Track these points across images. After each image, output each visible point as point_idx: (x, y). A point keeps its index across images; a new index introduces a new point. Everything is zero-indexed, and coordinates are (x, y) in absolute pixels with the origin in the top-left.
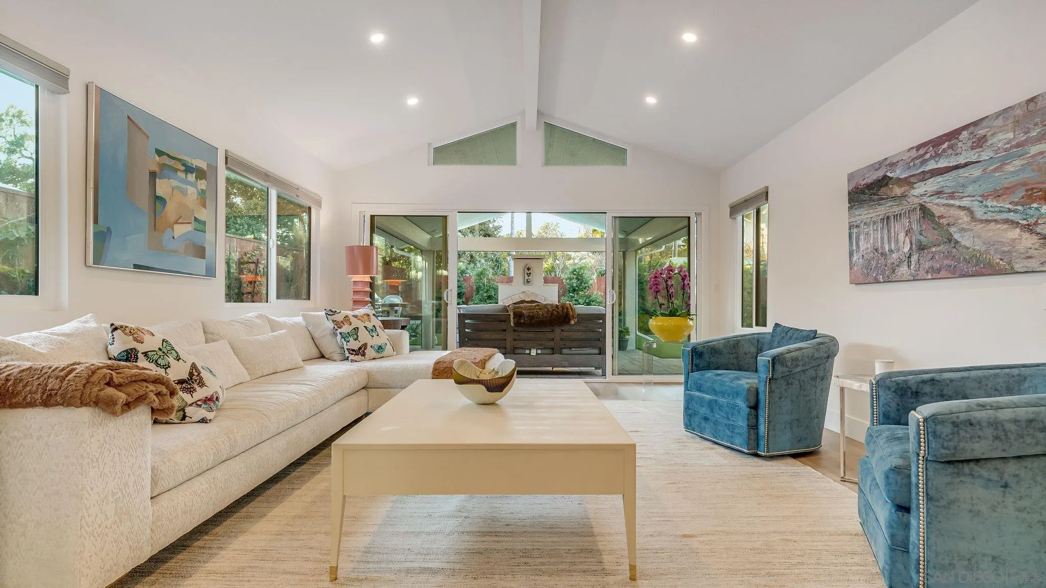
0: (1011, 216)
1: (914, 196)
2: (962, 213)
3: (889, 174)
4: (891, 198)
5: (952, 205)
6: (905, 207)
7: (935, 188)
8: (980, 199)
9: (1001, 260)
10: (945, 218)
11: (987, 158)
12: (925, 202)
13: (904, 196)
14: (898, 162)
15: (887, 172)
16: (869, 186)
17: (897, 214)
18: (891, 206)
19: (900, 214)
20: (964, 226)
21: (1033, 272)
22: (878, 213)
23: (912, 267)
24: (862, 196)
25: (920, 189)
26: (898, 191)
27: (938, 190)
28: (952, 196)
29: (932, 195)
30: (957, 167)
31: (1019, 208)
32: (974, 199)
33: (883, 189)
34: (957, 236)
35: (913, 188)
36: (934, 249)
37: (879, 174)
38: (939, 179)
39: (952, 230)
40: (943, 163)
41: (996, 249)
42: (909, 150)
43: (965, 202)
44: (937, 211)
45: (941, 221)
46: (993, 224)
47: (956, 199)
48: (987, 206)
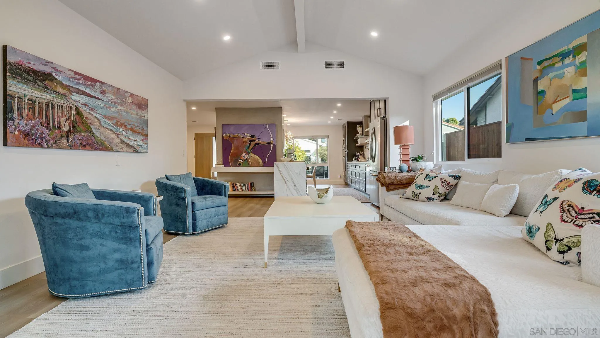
0: (112, 128)
1: (72, 99)
2: (97, 120)
3: (54, 74)
4: (56, 92)
5: (92, 115)
6: (65, 103)
7: (84, 101)
8: (103, 117)
9: (109, 145)
10: (88, 119)
11: (106, 101)
12: (79, 106)
13: (64, 96)
14: (61, 71)
15: (52, 72)
16: (36, 73)
17: (60, 105)
18: (56, 97)
19: (62, 106)
20: (97, 127)
21: (118, 151)
22: (43, 97)
23: (70, 141)
24: (26, 75)
25: (76, 97)
26: (60, 89)
27: (86, 103)
28: (92, 110)
29: (83, 105)
30: (94, 97)
31: (115, 127)
32: (101, 116)
33: (47, 82)
34: (94, 130)
35: (72, 94)
36: (83, 134)
37: (47, 69)
38: (86, 98)
39: (92, 127)
40: (87, 91)
41: (108, 140)
42: (70, 70)
43: (97, 116)
44: (85, 114)
45: (87, 120)
46: (107, 130)
47: (94, 112)
48: (105, 121)
